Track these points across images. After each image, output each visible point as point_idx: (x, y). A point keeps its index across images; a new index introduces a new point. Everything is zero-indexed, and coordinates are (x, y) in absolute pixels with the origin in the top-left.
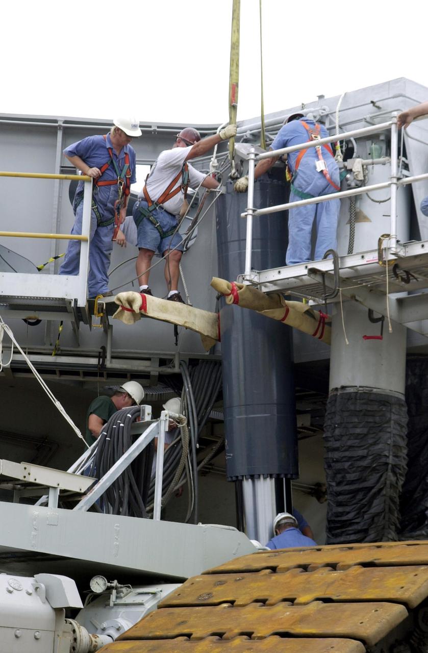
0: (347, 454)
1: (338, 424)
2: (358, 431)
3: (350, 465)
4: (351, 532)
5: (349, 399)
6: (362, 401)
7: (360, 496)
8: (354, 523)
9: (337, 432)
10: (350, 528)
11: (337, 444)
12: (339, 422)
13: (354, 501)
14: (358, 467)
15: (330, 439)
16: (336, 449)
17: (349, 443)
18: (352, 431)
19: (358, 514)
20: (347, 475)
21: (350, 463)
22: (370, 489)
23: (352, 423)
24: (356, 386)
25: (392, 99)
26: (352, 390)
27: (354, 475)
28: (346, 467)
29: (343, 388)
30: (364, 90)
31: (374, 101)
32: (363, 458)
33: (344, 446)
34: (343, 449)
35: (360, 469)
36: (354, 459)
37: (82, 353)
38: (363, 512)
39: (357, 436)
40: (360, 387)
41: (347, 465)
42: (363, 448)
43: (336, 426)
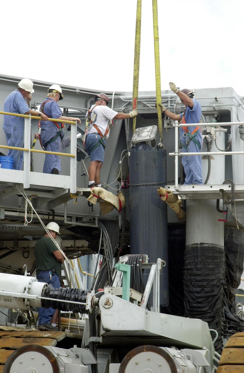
0: (205, 278)
1: (200, 262)
2: (211, 266)
3: (207, 284)
4: (206, 317)
5: (205, 250)
6: (212, 252)
7: (210, 299)
8: (208, 312)
9: (199, 266)
10: (207, 315)
11: (199, 272)
12: (200, 261)
13: (208, 301)
14: (211, 285)
15: (193, 269)
16: (199, 275)
17: (207, 272)
18: (208, 266)
19: (210, 308)
20: (205, 288)
21: (207, 283)
22: (215, 296)
23: (208, 262)
24: (209, 244)
25: (228, 98)
26: (207, 245)
27: (209, 288)
28: (205, 285)
29: (202, 244)
30: (207, 89)
31: (217, 97)
32: (213, 280)
33: (203, 274)
34: (203, 275)
35: (212, 286)
36: (209, 280)
37: (42, 213)
38: (212, 307)
39: (210, 269)
40: (211, 244)
41: (205, 283)
42: (213, 275)
43: (199, 263)
